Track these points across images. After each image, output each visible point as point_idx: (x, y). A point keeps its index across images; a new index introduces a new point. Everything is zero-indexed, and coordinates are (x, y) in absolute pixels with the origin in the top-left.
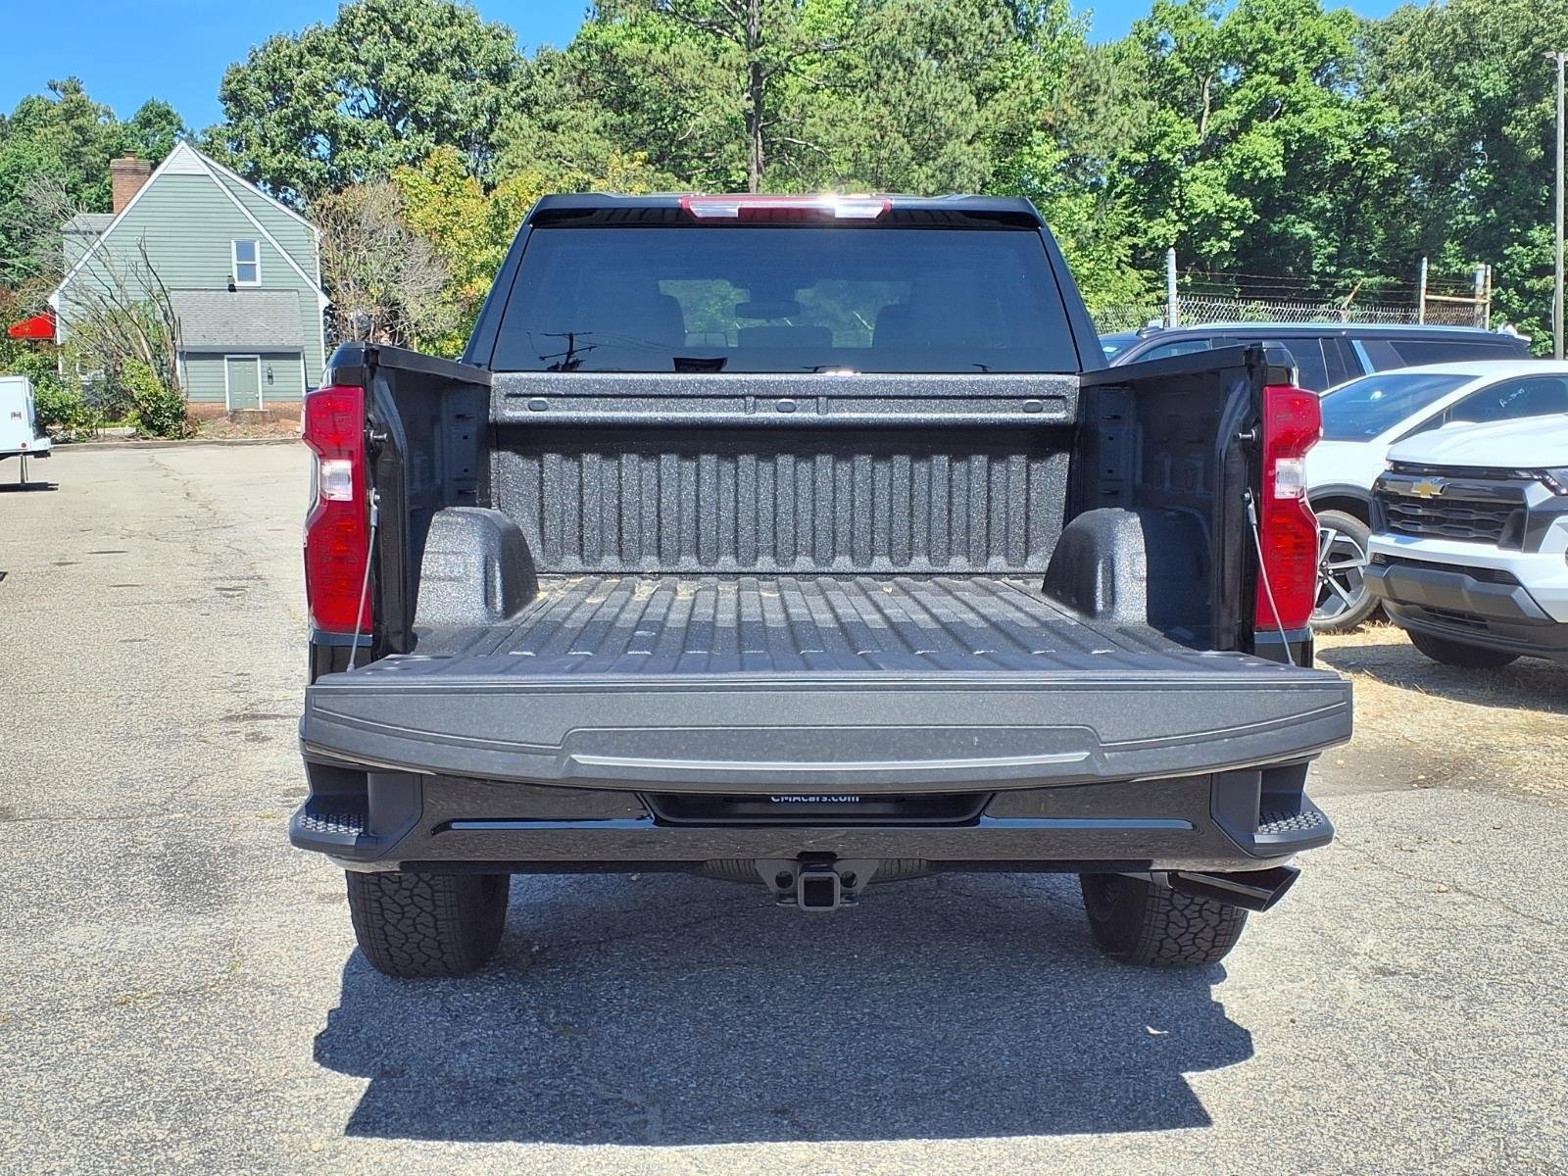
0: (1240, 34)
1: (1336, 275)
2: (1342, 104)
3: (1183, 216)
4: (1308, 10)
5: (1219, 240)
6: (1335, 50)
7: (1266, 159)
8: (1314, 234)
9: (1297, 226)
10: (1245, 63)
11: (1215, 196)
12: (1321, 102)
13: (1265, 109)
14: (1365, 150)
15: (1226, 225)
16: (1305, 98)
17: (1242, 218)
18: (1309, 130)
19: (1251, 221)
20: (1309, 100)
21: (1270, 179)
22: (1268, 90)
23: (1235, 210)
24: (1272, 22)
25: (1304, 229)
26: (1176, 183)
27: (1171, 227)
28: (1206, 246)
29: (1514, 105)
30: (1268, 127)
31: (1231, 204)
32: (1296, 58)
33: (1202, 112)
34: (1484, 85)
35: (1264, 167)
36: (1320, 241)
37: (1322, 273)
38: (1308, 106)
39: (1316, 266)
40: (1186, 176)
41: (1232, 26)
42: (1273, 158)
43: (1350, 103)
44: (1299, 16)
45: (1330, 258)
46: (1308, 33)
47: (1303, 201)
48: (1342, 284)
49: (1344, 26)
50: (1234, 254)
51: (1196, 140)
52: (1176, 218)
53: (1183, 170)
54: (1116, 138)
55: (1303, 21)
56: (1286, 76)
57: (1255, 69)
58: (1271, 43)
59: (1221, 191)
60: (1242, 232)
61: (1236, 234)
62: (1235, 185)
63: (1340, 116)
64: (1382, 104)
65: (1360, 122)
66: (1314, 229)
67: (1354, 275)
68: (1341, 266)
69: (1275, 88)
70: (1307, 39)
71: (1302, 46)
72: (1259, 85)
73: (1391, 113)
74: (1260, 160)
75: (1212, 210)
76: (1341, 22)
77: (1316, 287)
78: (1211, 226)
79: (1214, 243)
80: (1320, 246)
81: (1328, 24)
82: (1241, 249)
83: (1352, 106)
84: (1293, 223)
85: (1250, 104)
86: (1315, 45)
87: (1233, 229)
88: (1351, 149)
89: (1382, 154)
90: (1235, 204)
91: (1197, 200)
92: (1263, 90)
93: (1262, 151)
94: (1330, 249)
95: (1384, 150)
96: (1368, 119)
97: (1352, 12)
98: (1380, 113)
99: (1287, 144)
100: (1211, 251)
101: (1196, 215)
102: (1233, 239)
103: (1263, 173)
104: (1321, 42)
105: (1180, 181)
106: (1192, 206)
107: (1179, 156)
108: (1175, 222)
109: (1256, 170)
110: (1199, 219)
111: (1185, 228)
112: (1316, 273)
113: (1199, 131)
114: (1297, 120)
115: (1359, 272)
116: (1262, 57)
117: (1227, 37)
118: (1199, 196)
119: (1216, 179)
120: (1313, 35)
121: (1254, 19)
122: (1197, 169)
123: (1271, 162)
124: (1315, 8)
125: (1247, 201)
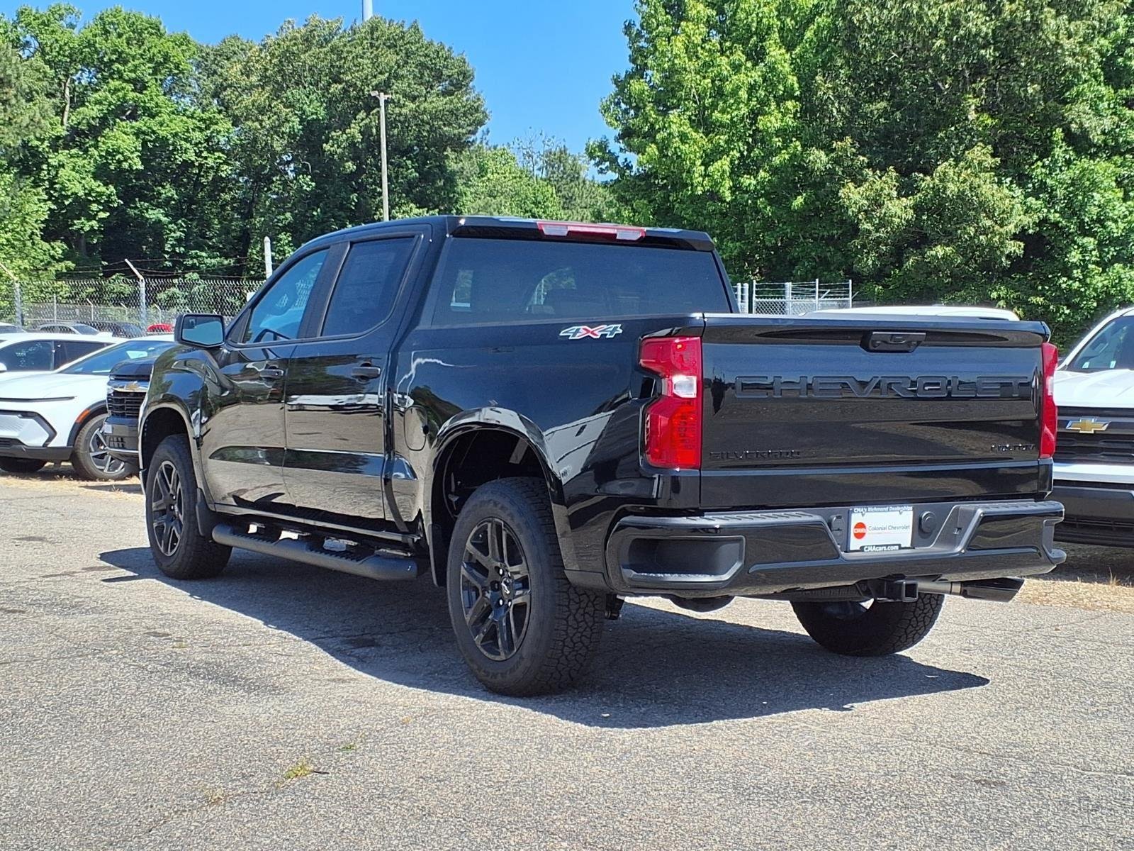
0: (97, 45)
1: (184, 255)
2: (188, 113)
3: (52, 196)
4: (153, 31)
5: (89, 220)
6: (178, 67)
7: (126, 153)
8: (164, 219)
9: (150, 212)
10: (100, 70)
11: (83, 182)
12: (170, 109)
13: (122, 111)
14: (205, 154)
15: (94, 207)
16: (157, 105)
17: (108, 202)
18: (162, 132)
19: (116, 205)
20: (161, 107)
21: (130, 170)
22: (125, 95)
23: (100, 194)
24: (124, 37)
25: (155, 214)
26: (45, 167)
27: (42, 204)
28: (77, 224)
29: (329, 127)
30: (126, 125)
31: (98, 190)
32: (145, 71)
33: (65, 107)
34: (308, 109)
35: (126, 160)
36: (170, 226)
37: (173, 254)
38: (160, 112)
39: (167, 247)
40: (53, 162)
41: (90, 37)
42: (132, 153)
43: (194, 113)
44: (145, 35)
45: (179, 240)
46: (154, 50)
47: (154, 191)
48: (191, 262)
49: (184, 47)
50: (101, 232)
51: (62, 131)
52: (46, 197)
53: (50, 156)
54: (27, 126)
55: (150, 39)
56: (140, 86)
57: (111, 76)
58: (124, 55)
59: (89, 178)
60: (108, 214)
61: (102, 215)
62: (101, 173)
63: (186, 123)
64: (217, 116)
65: (201, 130)
66: (166, 216)
67: (200, 256)
68: (188, 248)
69: (132, 95)
70: (154, 55)
71: (151, 60)
72: (116, 90)
73: (225, 125)
74: (122, 153)
75: (81, 193)
76: (182, 44)
77: (168, 264)
78: (81, 207)
79: (85, 222)
80: (170, 230)
81: (171, 44)
82: (108, 228)
83: (195, 116)
84: (147, 210)
85: (109, 106)
86: (162, 60)
87: (100, 210)
88: (195, 152)
89: (219, 158)
90: (102, 189)
91: (68, 184)
92: (120, 94)
93: (123, 145)
94: (178, 234)
95: (221, 155)
96: (207, 128)
97: (191, 38)
98: (217, 124)
99: (144, 143)
100: (82, 228)
101: (67, 197)
102: (100, 219)
103: (125, 165)
104: (166, 58)
105: (49, 165)
106: (63, 188)
107: (46, 143)
108: (45, 201)
109: (119, 162)
110: (70, 200)
111: (54, 207)
112: (167, 253)
113: (62, 124)
114: (152, 123)
115: (204, 254)
116: (116, 66)
117: (86, 47)
118: (69, 180)
119: (84, 166)
120: (159, 52)
121: (107, 32)
122: (62, 156)
123: (131, 156)
124: (159, 30)
125: (112, 188)
